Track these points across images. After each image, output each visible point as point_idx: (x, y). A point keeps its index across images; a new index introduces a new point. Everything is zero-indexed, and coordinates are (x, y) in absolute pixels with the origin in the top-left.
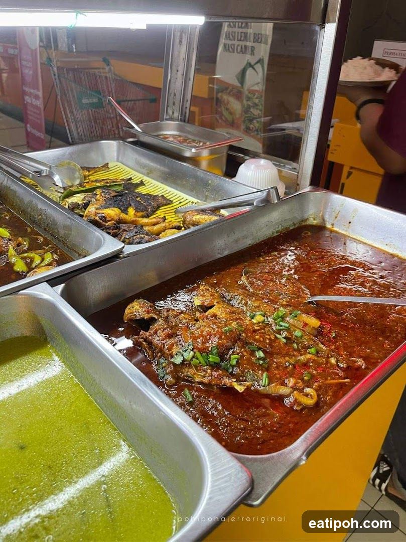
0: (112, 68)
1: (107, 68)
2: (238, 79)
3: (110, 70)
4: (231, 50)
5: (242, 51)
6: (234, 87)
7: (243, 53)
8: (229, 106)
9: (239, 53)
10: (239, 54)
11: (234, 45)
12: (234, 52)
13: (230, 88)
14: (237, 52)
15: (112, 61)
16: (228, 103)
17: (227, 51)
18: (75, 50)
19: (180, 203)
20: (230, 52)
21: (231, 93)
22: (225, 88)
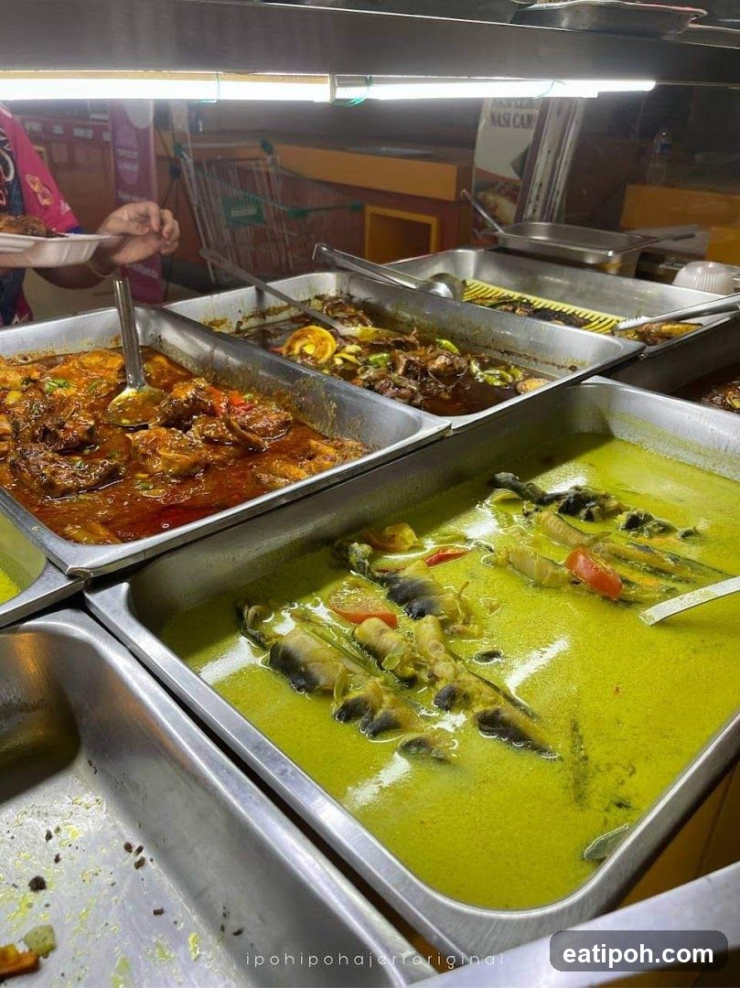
0: (278, 158)
1: (269, 158)
2: (515, 169)
3: (274, 162)
4: (503, 122)
5: (523, 124)
6: (507, 182)
7: (523, 127)
8: (498, 212)
9: (518, 127)
10: (518, 129)
11: (509, 115)
12: (508, 125)
13: (501, 183)
14: (515, 126)
15: (276, 147)
16: (496, 207)
17: (495, 126)
18: (201, 130)
19: (600, 322)
20: (501, 125)
21: (502, 191)
22: (491, 183)
